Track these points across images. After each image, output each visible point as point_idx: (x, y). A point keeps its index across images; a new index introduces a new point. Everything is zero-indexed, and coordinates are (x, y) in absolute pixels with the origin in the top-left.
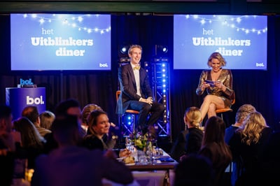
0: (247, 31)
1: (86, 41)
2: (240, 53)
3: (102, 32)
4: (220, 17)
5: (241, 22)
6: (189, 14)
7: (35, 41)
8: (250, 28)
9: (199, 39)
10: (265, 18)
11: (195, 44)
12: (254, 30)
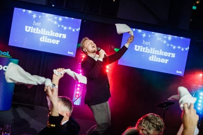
0: (174, 47)
1: (62, 35)
2: (166, 61)
3: (74, 30)
4: (157, 34)
5: (171, 40)
6: (136, 28)
7: (28, 29)
9: (139, 47)
10: (189, 40)
11: (136, 49)
12: (179, 47)
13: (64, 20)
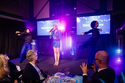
0: (102, 21)
7: (42, 28)
8: (103, 20)
9: (85, 25)
10: (109, 16)
11: (83, 26)
12: (105, 20)
13: (53, 22)
